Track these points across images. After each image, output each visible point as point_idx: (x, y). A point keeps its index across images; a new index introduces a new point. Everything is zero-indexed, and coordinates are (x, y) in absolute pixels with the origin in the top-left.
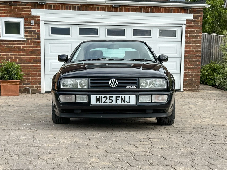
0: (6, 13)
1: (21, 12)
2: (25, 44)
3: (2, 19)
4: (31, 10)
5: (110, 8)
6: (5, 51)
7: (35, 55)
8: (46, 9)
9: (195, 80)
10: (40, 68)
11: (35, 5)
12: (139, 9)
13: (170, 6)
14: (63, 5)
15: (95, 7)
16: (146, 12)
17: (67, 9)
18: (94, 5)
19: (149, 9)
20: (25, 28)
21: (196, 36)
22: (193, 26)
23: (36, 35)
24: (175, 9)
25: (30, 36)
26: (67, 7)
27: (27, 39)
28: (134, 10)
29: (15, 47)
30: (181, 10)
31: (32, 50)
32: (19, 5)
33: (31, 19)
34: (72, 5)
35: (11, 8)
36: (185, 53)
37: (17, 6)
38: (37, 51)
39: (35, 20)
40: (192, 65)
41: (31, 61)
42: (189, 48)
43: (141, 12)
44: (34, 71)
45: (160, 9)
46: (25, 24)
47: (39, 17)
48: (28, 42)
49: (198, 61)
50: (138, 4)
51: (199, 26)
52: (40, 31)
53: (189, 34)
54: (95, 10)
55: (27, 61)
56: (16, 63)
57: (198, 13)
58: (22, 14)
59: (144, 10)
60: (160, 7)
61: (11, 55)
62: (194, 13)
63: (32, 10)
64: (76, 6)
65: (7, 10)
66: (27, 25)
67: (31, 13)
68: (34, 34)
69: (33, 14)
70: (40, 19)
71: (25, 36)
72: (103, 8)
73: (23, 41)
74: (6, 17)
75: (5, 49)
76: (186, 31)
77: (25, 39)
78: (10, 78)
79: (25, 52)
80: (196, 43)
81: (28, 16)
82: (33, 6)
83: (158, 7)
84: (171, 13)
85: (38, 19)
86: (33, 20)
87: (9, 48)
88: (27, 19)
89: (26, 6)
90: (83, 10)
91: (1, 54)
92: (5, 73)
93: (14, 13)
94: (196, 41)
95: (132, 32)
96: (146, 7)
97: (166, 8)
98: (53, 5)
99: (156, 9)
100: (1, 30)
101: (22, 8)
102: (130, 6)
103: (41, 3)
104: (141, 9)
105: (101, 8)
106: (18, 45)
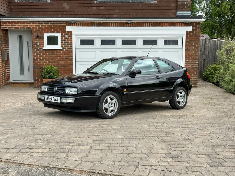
0: (48, 30)
2: (61, 52)
3: (45, 34)
5: (125, 24)
7: (68, 60)
8: (76, 26)
9: (193, 79)
10: (72, 70)
11: (69, 23)
12: (148, 24)
13: (172, 21)
14: (89, 23)
15: (113, 24)
16: (153, 26)
17: (92, 26)
18: (112, 22)
19: (155, 24)
20: (61, 40)
21: (194, 44)
22: (192, 36)
23: (70, 45)
24: (177, 23)
25: (65, 46)
26: (92, 24)
27: (63, 48)
28: (144, 24)
29: (54, 54)
30: (181, 24)
31: (66, 56)
32: (57, 24)
34: (96, 23)
35: (51, 26)
36: (185, 58)
37: (56, 25)
38: (70, 57)
39: (68, 34)
40: (191, 67)
41: (66, 64)
42: (189, 54)
43: (149, 26)
44: (68, 72)
45: (165, 24)
47: (72, 32)
48: (64, 50)
49: (196, 64)
50: (146, 21)
51: (197, 36)
52: (72, 42)
53: (189, 42)
54: (113, 26)
55: (63, 64)
56: (55, 66)
57: (196, 26)
58: (59, 30)
59: (152, 25)
61: (51, 60)
62: (193, 26)
63: (67, 27)
64: (98, 23)
65: (48, 28)
66: (63, 38)
68: (68, 44)
69: (67, 30)
70: (72, 34)
71: (62, 46)
72: (119, 24)
73: (60, 50)
74: (47, 32)
75: (47, 56)
76: (186, 40)
77: (61, 49)
78: (50, 77)
79: (62, 58)
80: (194, 50)
81: (63, 32)
82: (67, 24)
83: (163, 22)
84: (174, 26)
85: (70, 33)
86: (67, 34)
87: (50, 55)
88: (62, 34)
89: (62, 25)
90: (104, 26)
91: (45, 59)
93: (53, 30)
94: (194, 48)
95: (142, 42)
96: (153, 22)
97: (169, 23)
98: (81, 23)
99: (161, 24)
100: (44, 42)
101: (59, 26)
102: (140, 22)
103: (73, 22)
104: (149, 24)
105: (117, 24)
106: (56, 53)
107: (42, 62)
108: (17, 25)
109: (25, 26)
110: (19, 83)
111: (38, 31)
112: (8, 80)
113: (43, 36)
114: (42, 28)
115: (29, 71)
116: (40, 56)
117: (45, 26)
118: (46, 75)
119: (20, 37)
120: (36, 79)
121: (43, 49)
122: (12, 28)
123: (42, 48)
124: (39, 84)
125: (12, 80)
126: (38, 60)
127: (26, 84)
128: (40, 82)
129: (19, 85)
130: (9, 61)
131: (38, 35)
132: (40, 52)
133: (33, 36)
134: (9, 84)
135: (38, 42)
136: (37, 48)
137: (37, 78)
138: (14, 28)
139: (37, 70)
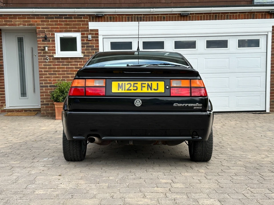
0: (61, 28)
1: (77, 26)
2: (82, 61)
3: (57, 35)
4: (88, 24)
5: (178, 16)
6: (61, 70)
8: (104, 21)
11: (93, 18)
12: (213, 16)
13: (251, 10)
14: (124, 16)
15: (161, 17)
16: (221, 19)
17: (128, 21)
18: (159, 14)
19: (225, 16)
20: (82, 43)
23: (95, 51)
24: (258, 14)
25: (87, 53)
26: (128, 18)
27: (84, 56)
28: (207, 17)
29: (71, 65)
30: (265, 15)
32: (75, 18)
33: (88, 33)
34: (134, 16)
35: (66, 21)
36: (272, 67)
37: (73, 20)
39: (93, 34)
43: (216, 19)
45: (239, 15)
46: (82, 39)
47: (97, 30)
48: (86, 59)
50: (211, 11)
52: (98, 46)
54: (161, 21)
58: (79, 28)
59: (219, 17)
60: (239, 12)
61: (67, 74)
63: (90, 23)
64: (138, 16)
65: (62, 25)
66: (84, 40)
67: (88, 27)
68: (92, 50)
69: (90, 28)
70: (98, 33)
71: (82, 52)
72: (170, 17)
73: (80, 58)
74: (60, 32)
75: (61, 68)
76: (272, 39)
77: (82, 57)
81: (85, 31)
82: (90, 19)
83: (237, 13)
84: (253, 18)
85: (95, 33)
86: (90, 34)
87: (65, 67)
88: (84, 34)
89: (83, 19)
90: (146, 21)
91: (57, 73)
92: (59, 94)
93: (70, 28)
95: (205, 44)
96: (222, 13)
97: (246, 14)
98: (112, 16)
99: (233, 15)
100: (56, 47)
101: (78, 21)
102: (202, 13)
103: (99, 15)
104: (216, 16)
105: (167, 17)
106: (75, 63)
107: (54, 77)
108: (13, 20)
109: (26, 21)
110: (20, 110)
111: (46, 30)
112: (2, 106)
113: (54, 38)
114: (53, 25)
115: (34, 91)
116: (49, 68)
117: (57, 21)
118: (60, 96)
119: (20, 41)
120: (45, 103)
121: (55, 57)
122: (6, 25)
123: (53, 55)
124: (48, 110)
125: (8, 106)
126: (46, 74)
127: (31, 111)
128: (50, 107)
129: (20, 113)
130: (3, 77)
131: (46, 35)
132: (49, 62)
133: (39, 38)
134: (4, 111)
135: (47, 46)
136: (45, 56)
137: (46, 101)
138: (9, 25)
139: (45, 89)
